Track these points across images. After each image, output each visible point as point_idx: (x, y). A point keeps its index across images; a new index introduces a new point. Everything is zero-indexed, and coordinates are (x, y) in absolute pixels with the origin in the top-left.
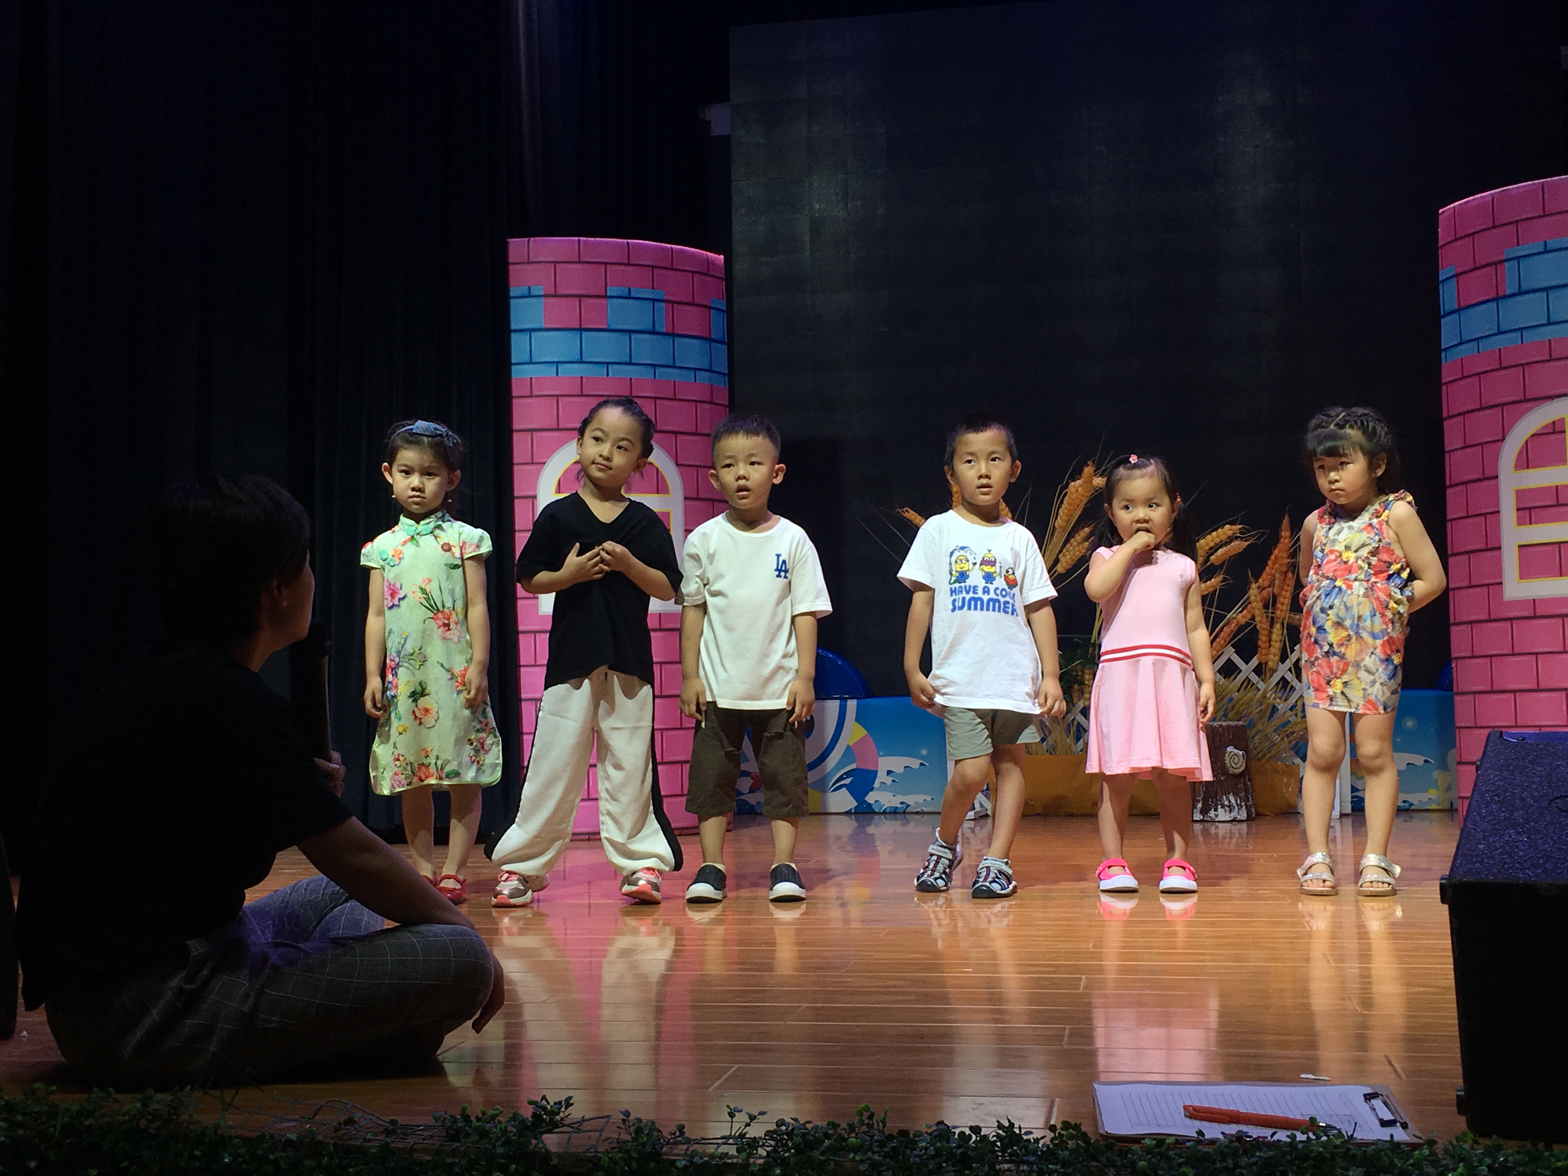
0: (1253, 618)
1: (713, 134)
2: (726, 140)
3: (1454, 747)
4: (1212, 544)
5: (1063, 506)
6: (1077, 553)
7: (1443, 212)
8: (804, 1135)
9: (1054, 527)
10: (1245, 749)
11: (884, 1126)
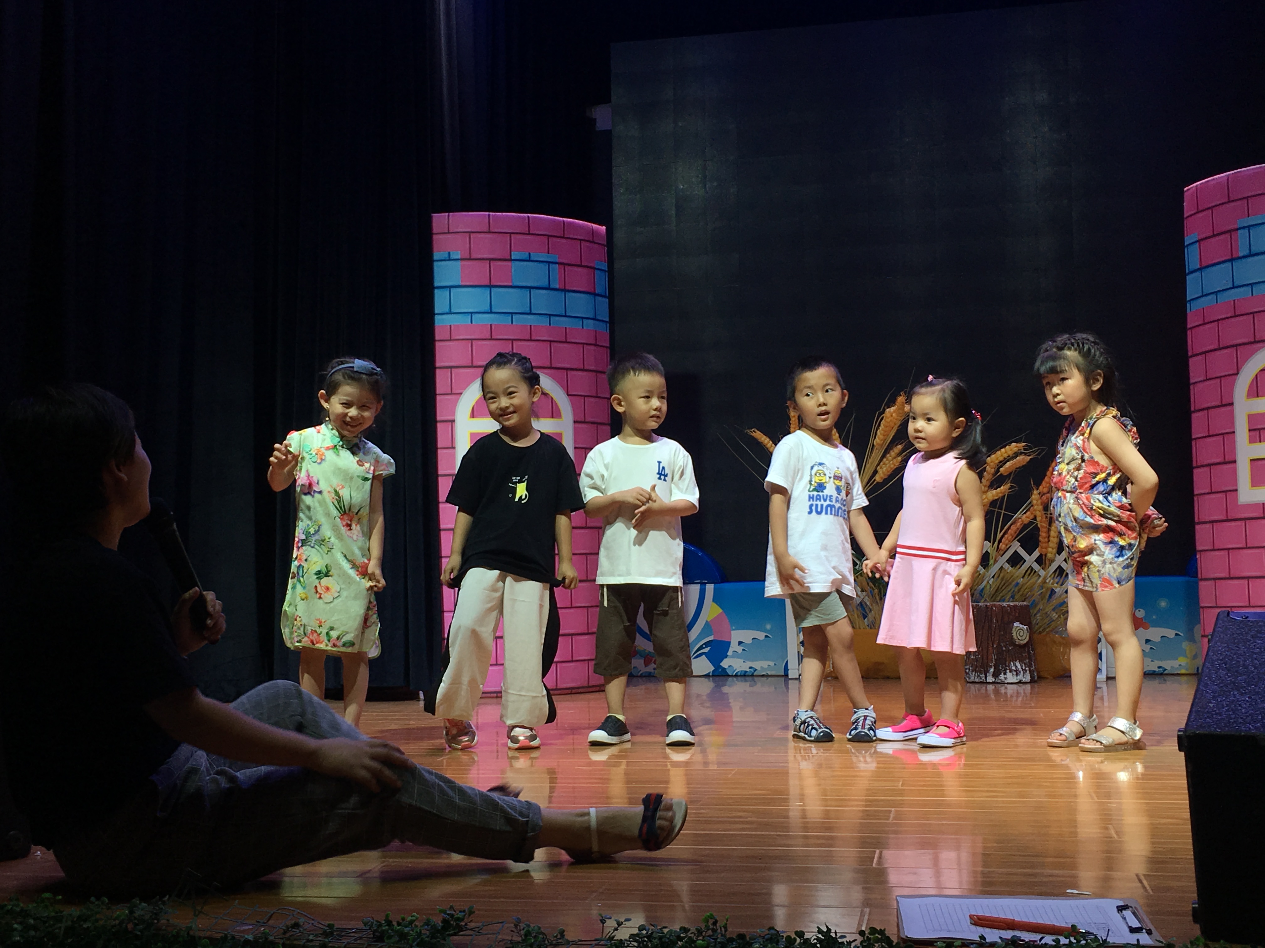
0: (1035, 518)
1: (597, 129)
2: (608, 134)
3: (1199, 622)
4: (1001, 459)
5: (881, 428)
6: (892, 466)
7: (1188, 190)
8: (660, 938)
9: (873, 445)
10: (1029, 624)
11: (726, 931)
